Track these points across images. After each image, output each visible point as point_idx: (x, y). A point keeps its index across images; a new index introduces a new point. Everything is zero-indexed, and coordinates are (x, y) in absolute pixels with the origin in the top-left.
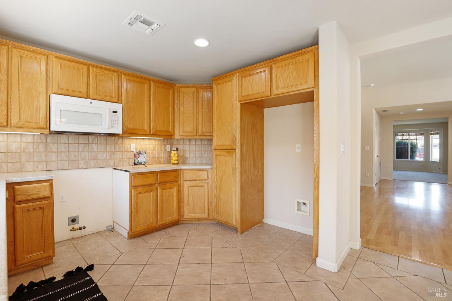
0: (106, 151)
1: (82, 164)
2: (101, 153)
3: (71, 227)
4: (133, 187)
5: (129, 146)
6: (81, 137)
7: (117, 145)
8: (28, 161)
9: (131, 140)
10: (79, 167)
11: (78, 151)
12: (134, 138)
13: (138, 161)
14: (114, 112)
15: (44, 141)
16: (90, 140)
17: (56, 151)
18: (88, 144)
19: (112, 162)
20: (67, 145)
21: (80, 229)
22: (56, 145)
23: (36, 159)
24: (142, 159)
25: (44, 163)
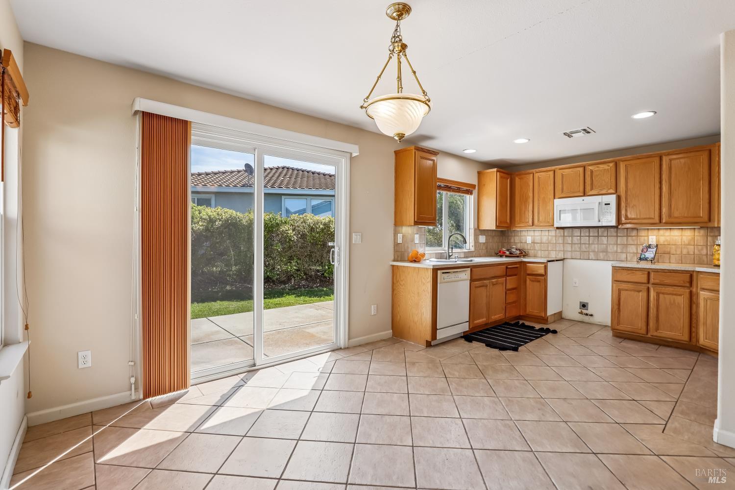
0: (617, 244)
1: (592, 255)
2: (611, 246)
3: (580, 311)
4: (615, 281)
5: (646, 238)
6: (591, 230)
7: (630, 238)
8: (552, 250)
9: (650, 232)
10: (589, 257)
11: (588, 243)
12: (654, 229)
13: (644, 256)
14: (606, 204)
15: (563, 235)
16: (600, 234)
17: (571, 243)
18: (598, 236)
19: (623, 256)
20: (579, 237)
21: (587, 315)
22: (571, 237)
23: (557, 249)
24: (650, 254)
25: (562, 252)
